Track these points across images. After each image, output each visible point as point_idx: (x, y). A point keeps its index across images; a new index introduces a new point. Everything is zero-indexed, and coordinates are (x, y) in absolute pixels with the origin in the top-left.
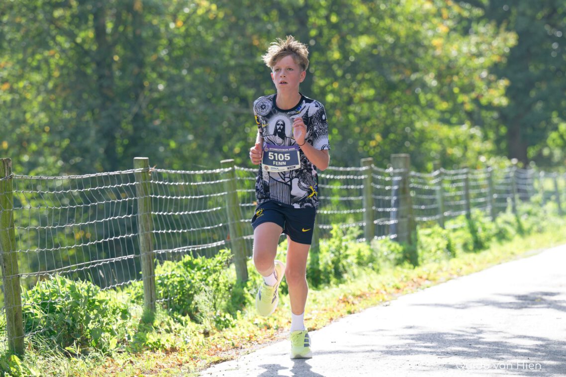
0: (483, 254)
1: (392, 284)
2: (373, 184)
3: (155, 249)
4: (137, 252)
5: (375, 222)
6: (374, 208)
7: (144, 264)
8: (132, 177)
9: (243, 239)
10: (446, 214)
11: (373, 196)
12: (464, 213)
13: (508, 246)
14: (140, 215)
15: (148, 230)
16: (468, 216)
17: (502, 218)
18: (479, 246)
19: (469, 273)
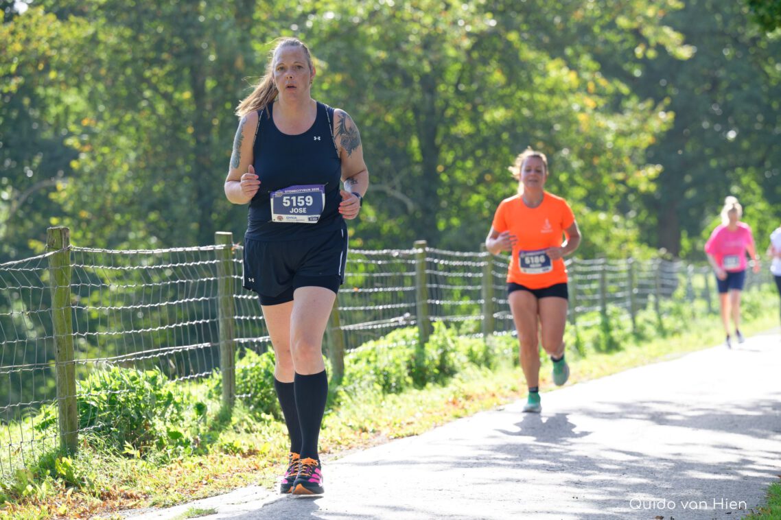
0: (616, 356)
1: (510, 387)
2: (493, 273)
3: (237, 337)
4: (216, 340)
5: (496, 315)
6: (494, 299)
7: (223, 354)
8: (212, 254)
9: (340, 329)
10: (578, 309)
11: (494, 286)
12: (598, 308)
13: (646, 348)
14: (220, 298)
15: (228, 315)
16: (603, 312)
17: (642, 317)
18: (612, 346)
19: (599, 377)
